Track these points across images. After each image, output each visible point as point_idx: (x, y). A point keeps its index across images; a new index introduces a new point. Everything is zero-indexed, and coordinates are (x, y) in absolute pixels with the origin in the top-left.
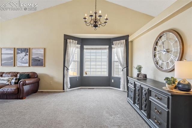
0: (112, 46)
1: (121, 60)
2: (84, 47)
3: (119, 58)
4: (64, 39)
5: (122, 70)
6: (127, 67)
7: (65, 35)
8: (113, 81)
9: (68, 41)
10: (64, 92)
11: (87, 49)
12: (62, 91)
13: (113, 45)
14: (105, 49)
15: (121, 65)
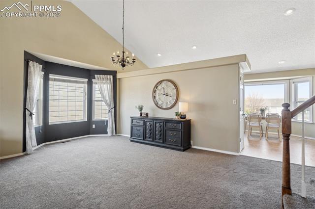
0: (93, 80)
1: (108, 99)
2: (50, 77)
3: (103, 97)
4: (25, 60)
5: (109, 111)
6: (115, 107)
7: (26, 53)
8: (94, 126)
9: (31, 63)
10: (27, 154)
11: (55, 80)
12: (22, 154)
13: (95, 78)
14: (83, 83)
15: (107, 104)
